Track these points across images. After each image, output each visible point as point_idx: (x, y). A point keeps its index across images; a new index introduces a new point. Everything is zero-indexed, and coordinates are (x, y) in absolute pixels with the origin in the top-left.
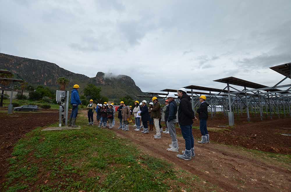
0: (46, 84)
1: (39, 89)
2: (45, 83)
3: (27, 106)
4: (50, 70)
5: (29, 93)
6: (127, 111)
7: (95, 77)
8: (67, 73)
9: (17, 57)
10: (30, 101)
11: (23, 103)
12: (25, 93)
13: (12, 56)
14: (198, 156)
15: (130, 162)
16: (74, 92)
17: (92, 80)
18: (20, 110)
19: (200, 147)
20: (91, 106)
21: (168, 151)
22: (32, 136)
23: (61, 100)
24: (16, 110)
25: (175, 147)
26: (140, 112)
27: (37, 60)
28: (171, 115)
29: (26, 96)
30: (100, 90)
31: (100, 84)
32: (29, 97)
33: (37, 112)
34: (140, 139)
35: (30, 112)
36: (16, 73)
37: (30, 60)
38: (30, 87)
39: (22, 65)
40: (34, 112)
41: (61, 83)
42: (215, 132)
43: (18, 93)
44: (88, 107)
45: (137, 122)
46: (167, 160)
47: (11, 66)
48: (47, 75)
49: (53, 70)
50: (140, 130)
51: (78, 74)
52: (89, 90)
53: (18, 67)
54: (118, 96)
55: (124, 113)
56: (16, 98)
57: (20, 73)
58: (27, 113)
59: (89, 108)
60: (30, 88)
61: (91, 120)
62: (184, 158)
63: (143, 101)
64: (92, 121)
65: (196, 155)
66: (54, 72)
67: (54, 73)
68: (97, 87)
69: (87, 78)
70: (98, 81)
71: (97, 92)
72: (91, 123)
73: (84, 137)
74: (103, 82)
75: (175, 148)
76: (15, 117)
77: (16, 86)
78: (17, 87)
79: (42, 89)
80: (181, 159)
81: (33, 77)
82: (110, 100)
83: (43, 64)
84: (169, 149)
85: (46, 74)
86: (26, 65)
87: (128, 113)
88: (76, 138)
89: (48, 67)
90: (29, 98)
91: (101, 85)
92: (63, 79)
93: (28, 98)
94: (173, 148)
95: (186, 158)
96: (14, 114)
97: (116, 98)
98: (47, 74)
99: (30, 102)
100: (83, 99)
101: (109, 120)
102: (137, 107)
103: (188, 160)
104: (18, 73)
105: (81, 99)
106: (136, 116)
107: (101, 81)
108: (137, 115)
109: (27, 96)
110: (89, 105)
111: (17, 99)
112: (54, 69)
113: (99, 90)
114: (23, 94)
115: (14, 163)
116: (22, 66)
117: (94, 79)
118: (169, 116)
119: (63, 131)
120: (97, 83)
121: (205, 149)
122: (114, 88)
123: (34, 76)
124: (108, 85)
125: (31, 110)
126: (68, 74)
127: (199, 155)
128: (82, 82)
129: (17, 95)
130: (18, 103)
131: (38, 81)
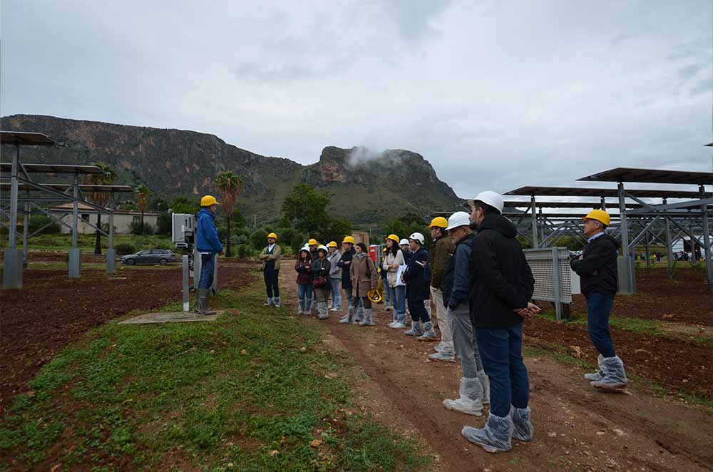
0: (197, 193)
1: (178, 205)
2: (195, 189)
3: (149, 252)
4: (203, 154)
5: (158, 219)
6: (366, 268)
7: (318, 164)
8: (244, 157)
9: (129, 127)
10: (161, 238)
11: (146, 244)
12: (148, 217)
13: (118, 125)
14: (546, 439)
15: (286, 435)
16: (201, 218)
17: (309, 171)
18: (135, 262)
19: (579, 404)
20: (272, 252)
21: (446, 409)
22: (99, 336)
23: (184, 240)
24: (127, 262)
25: (470, 397)
26: (403, 268)
27: (173, 130)
28: (459, 286)
29: (150, 227)
30: (327, 202)
31: (332, 182)
32: (157, 227)
33: (171, 267)
34: (386, 357)
35: (157, 267)
36: (129, 168)
37: (156, 131)
38: (158, 202)
39: (140, 146)
40: (165, 268)
41: (223, 187)
42: (692, 344)
43: (134, 219)
44: (262, 255)
45: (395, 300)
46: (423, 441)
47: (118, 152)
48: (197, 168)
49: (211, 153)
50: (404, 326)
51: (272, 160)
52: (298, 204)
53: (133, 154)
54: (383, 214)
55: (356, 271)
56: (132, 233)
57: (139, 166)
58: (147, 271)
59: (267, 258)
60: (159, 204)
61: (273, 291)
62: (485, 441)
63: (411, 237)
64: (277, 295)
65: (541, 434)
66: (214, 157)
67: (213, 160)
68: (318, 192)
69: (296, 166)
70: (327, 175)
71: (319, 206)
72: (273, 298)
73: (212, 344)
74: (341, 176)
75: (471, 400)
76: (117, 280)
77: (129, 201)
78: (131, 203)
79: (185, 205)
80: (472, 443)
81: (167, 174)
82: (357, 229)
83: (185, 139)
84: (451, 403)
85: (194, 165)
86: (150, 145)
87: (368, 275)
88: (189, 346)
89: (199, 145)
90: (158, 230)
91: (334, 184)
92: (229, 176)
93: (156, 231)
94: (464, 401)
95: (489, 444)
96: (119, 272)
97: (376, 220)
98: (198, 165)
99: (160, 241)
100: (284, 229)
101: (319, 292)
102: (395, 255)
103: (494, 450)
104: (134, 168)
105: (282, 228)
106: (395, 281)
107: (335, 174)
108: (397, 280)
109: (152, 225)
110: (265, 249)
111: (133, 235)
112: (213, 151)
113: (323, 199)
114: (145, 221)
115: (21, 409)
116: (141, 150)
117: (314, 169)
118: (454, 290)
119: (168, 325)
120: (324, 178)
121: (591, 414)
122: (371, 191)
123: (168, 172)
124: (355, 182)
125: (159, 260)
126: (247, 161)
127: (554, 434)
128: (284, 181)
129: (132, 224)
130: (132, 244)
131: (179, 185)
